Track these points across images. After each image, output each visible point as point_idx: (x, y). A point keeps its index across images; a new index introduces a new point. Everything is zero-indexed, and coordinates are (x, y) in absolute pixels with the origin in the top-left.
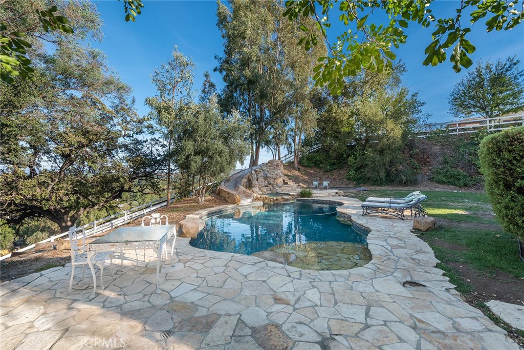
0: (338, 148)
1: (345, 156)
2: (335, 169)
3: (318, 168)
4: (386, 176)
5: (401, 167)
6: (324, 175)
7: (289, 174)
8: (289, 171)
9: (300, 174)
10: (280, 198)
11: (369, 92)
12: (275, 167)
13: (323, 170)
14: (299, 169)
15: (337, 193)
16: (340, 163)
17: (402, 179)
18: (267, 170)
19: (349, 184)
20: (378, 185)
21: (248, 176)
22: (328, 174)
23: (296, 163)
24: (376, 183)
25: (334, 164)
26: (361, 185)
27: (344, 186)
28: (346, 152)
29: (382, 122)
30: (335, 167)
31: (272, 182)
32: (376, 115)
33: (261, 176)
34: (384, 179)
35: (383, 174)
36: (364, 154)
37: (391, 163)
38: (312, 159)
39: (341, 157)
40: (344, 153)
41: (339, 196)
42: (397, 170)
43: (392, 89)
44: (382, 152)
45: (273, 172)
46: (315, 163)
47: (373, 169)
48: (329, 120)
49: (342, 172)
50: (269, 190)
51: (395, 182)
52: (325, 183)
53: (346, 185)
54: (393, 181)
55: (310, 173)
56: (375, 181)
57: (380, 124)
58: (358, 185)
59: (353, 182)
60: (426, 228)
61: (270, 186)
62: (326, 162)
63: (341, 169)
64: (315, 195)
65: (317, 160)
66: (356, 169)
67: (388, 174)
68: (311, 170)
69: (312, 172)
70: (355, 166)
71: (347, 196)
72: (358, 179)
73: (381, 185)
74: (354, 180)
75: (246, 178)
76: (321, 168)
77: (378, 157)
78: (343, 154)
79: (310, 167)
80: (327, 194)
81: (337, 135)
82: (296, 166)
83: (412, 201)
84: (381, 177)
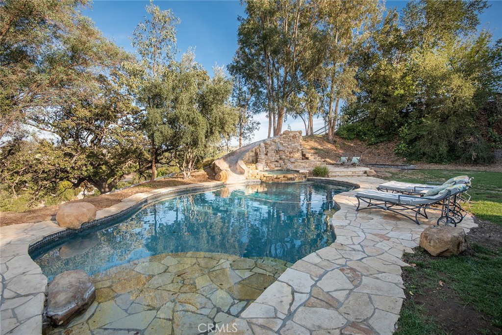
0: (386, 115)
1: (396, 125)
2: (382, 142)
3: (361, 141)
4: (449, 152)
5: (472, 139)
6: (367, 148)
7: (319, 147)
8: (320, 144)
9: (334, 148)
10: (282, 176)
11: (432, 40)
12: (291, 138)
13: (366, 143)
14: (335, 142)
15: (365, 172)
16: (390, 134)
17: (471, 155)
18: (280, 143)
19: (397, 160)
20: (436, 163)
21: (256, 149)
22: (373, 147)
23: (330, 134)
24: (434, 160)
25: (381, 135)
26: (414, 162)
27: (390, 163)
28: (397, 120)
29: (444, 77)
30: (382, 140)
31: (283, 157)
32: (436, 68)
33: (272, 150)
34: (445, 155)
35: (443, 148)
36: (421, 122)
37: (458, 134)
38: (354, 129)
39: (392, 127)
40: (395, 121)
41: (368, 176)
42: (465, 143)
43: (467, 35)
44: (444, 119)
45: (289, 145)
46: (357, 135)
47: (430, 141)
48: (376, 81)
49: (391, 145)
50: (279, 165)
51: (461, 160)
52: (355, 159)
53: (393, 161)
54: (458, 158)
55: (350, 146)
56: (433, 158)
57: (443, 80)
58: (409, 162)
59: (403, 158)
60: (439, 251)
61: (281, 162)
62: (371, 133)
63: (390, 141)
64: (334, 174)
65: (360, 131)
66: (410, 141)
67: (452, 148)
68: (351, 143)
69: (352, 145)
70: (408, 138)
71: (378, 177)
72: (411, 155)
73: (440, 162)
74: (405, 156)
75: (252, 152)
76: (364, 141)
77: (437, 125)
78: (393, 123)
79: (351, 139)
80: (350, 173)
81: (386, 99)
82: (331, 138)
83: (437, 194)
84: (440, 152)
